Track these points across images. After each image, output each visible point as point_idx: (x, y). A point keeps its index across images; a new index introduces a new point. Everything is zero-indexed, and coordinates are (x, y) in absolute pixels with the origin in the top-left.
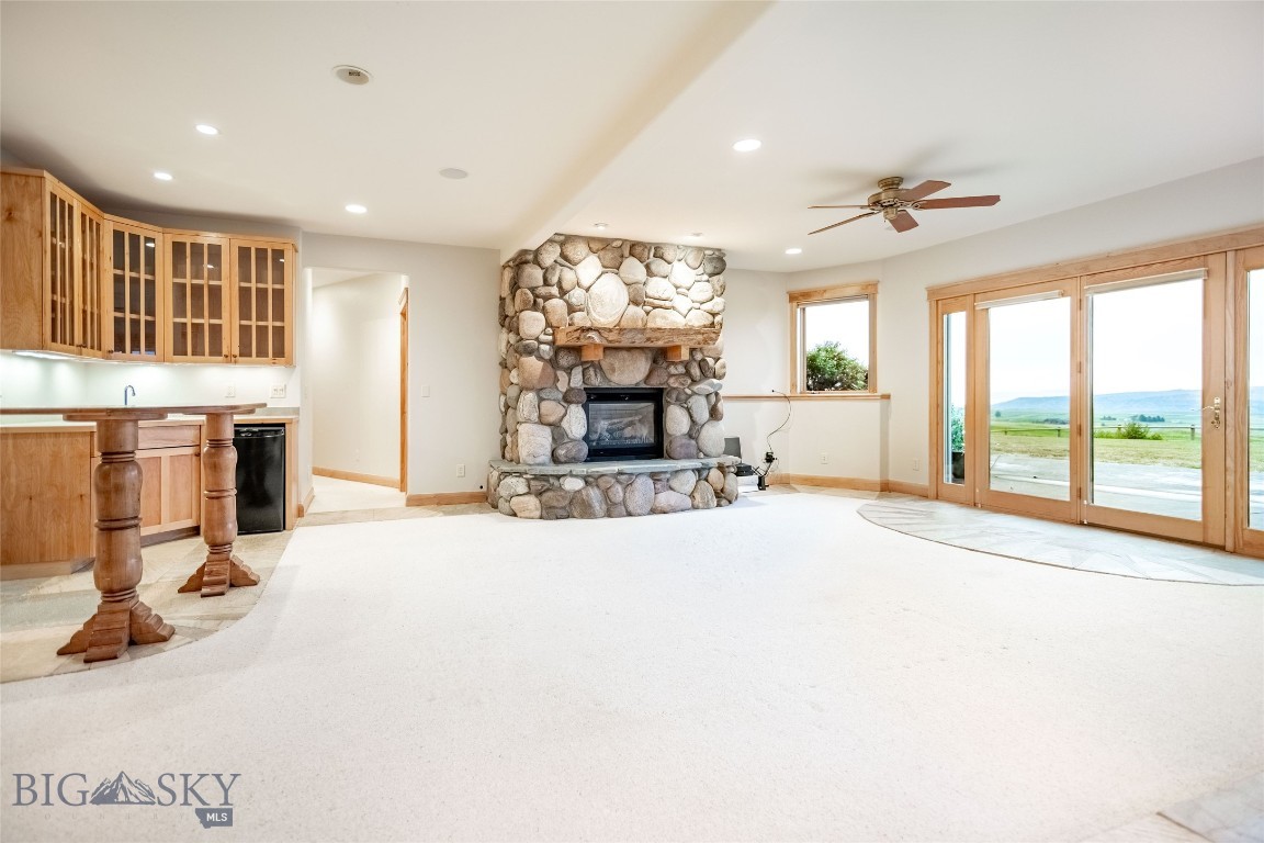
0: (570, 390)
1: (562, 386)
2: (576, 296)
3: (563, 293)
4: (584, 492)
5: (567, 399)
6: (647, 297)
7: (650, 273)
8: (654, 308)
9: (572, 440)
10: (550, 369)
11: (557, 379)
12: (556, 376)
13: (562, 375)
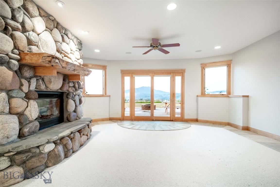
0: (30, 91)
1: (25, 89)
2: (33, 36)
3: (24, 30)
4: (56, 150)
5: (28, 97)
6: (62, 50)
7: (63, 40)
8: (65, 56)
9: (31, 122)
10: (17, 78)
11: (22, 85)
12: (21, 82)
13: (24, 82)
